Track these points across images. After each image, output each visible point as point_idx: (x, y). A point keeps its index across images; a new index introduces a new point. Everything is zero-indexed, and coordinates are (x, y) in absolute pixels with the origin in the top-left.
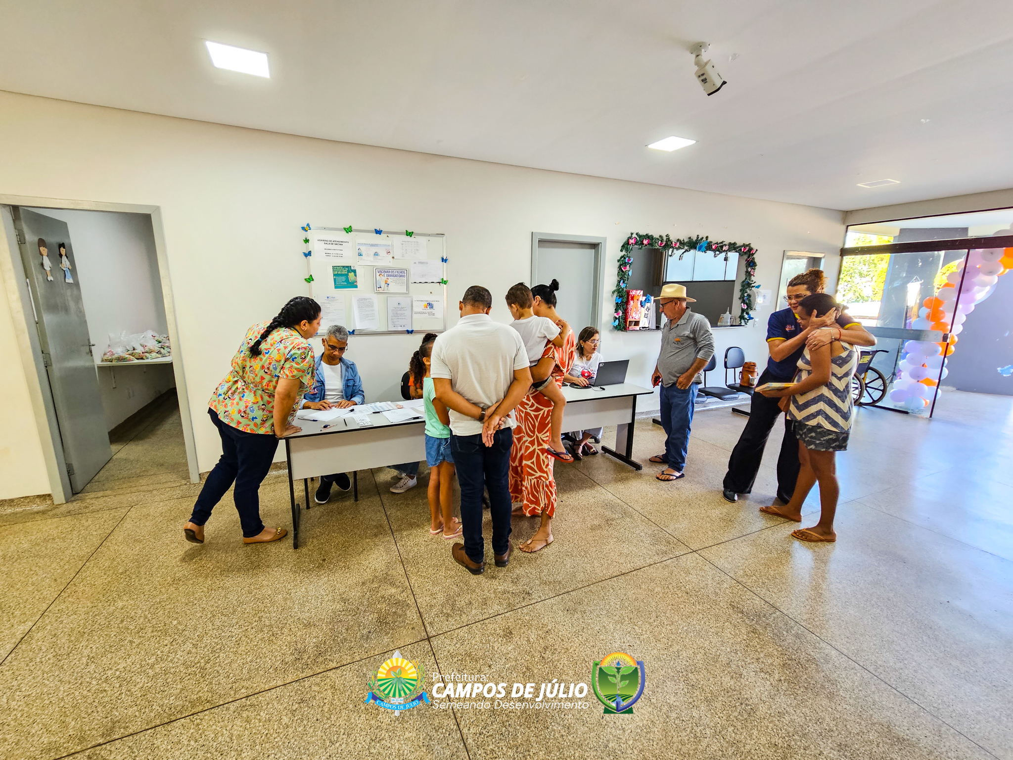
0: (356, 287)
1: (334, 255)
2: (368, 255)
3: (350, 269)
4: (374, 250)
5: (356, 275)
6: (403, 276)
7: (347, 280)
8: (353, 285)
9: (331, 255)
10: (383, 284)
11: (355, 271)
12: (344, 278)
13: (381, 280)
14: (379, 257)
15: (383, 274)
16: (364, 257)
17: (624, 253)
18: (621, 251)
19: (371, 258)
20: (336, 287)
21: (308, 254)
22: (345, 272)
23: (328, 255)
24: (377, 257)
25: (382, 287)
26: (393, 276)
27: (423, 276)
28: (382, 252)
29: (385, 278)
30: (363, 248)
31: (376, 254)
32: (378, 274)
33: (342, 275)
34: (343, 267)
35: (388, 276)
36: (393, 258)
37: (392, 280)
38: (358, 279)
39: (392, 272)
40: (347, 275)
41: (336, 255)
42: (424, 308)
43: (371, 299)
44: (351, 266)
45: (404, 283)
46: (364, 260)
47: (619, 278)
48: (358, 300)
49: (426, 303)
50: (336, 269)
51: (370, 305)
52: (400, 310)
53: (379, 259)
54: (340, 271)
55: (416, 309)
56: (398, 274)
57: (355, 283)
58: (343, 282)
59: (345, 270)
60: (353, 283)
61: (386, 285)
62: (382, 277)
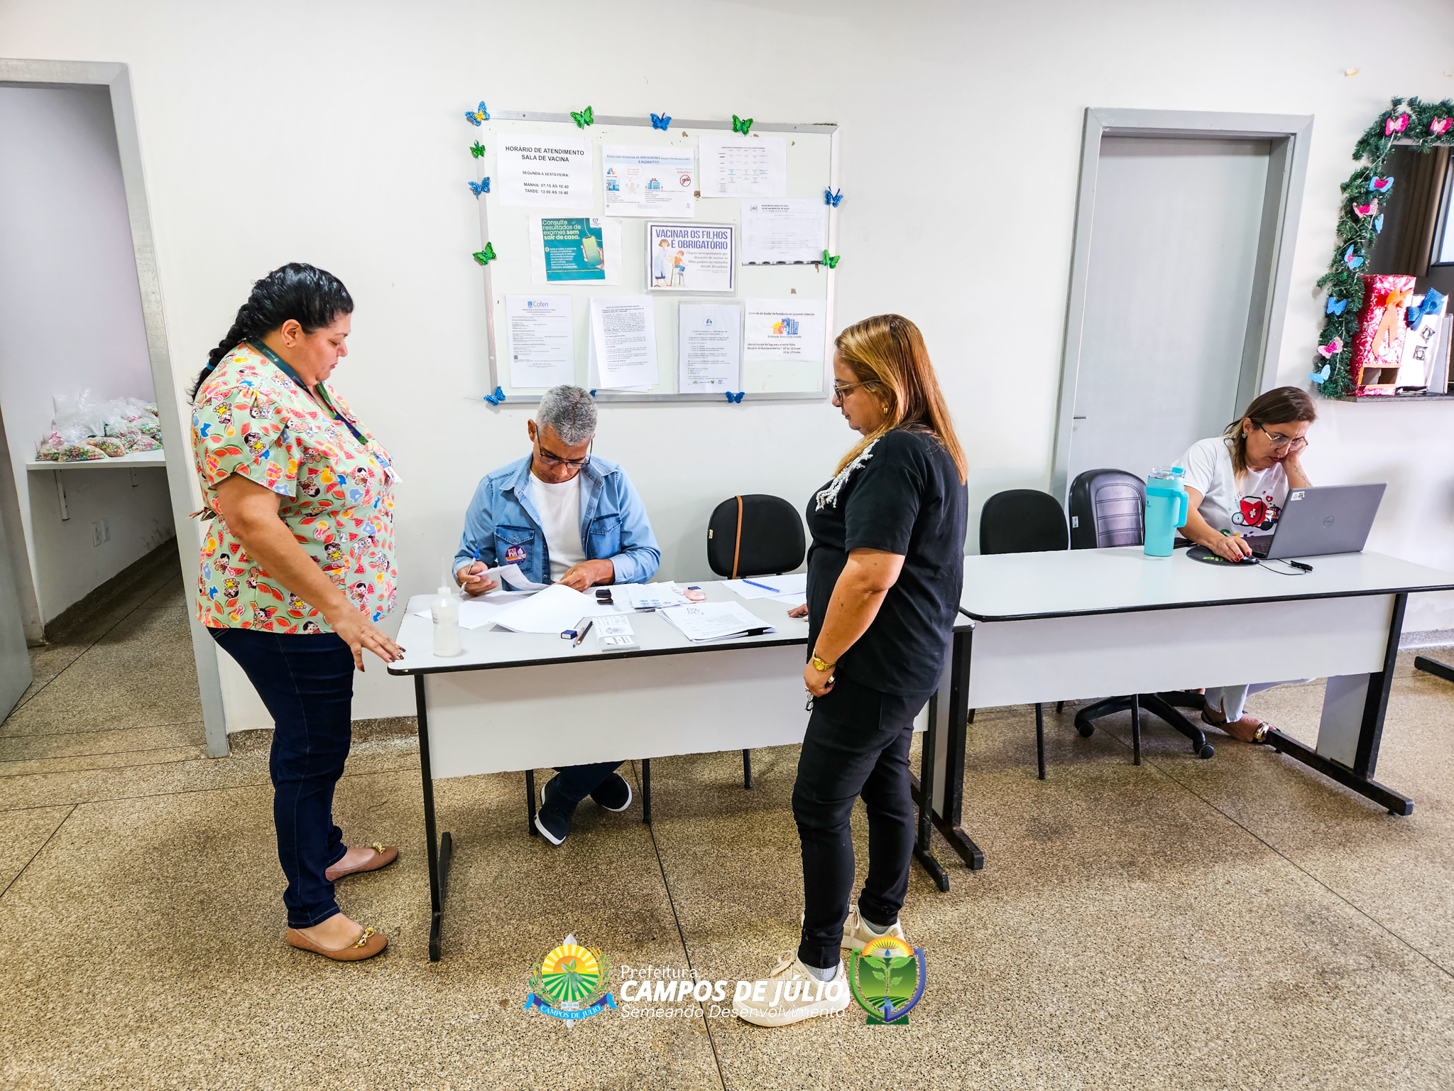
0: (601, 275)
1: (546, 189)
2: (633, 189)
3: (586, 228)
4: (649, 172)
5: (600, 245)
6: (722, 246)
7: (579, 258)
8: (593, 271)
9: (539, 189)
10: (669, 269)
11: (598, 233)
12: (569, 253)
13: (665, 256)
14: (660, 194)
16: (622, 194)
17: (1362, 162)
18: (1357, 157)
19: (641, 196)
20: (552, 276)
22: (572, 235)
23: (531, 188)
24: (654, 193)
25: (668, 275)
26: (695, 245)
27: (774, 245)
28: (669, 181)
29: (673, 252)
30: (619, 169)
31: (653, 185)
32: (656, 240)
33: (565, 243)
34: (570, 221)
36: (697, 194)
37: (692, 257)
38: (608, 254)
39: (694, 234)
40: (578, 244)
41: (552, 189)
42: (772, 334)
43: (636, 308)
44: (588, 220)
45: (723, 265)
46: (622, 201)
47: (1342, 239)
48: (605, 311)
49: (779, 319)
50: (550, 228)
51: (637, 324)
52: (711, 339)
53: (662, 199)
54: (560, 232)
55: (751, 337)
56: (708, 240)
57: (599, 267)
58: (567, 262)
59: (573, 230)
60: (594, 266)
61: (678, 270)
62: (666, 248)
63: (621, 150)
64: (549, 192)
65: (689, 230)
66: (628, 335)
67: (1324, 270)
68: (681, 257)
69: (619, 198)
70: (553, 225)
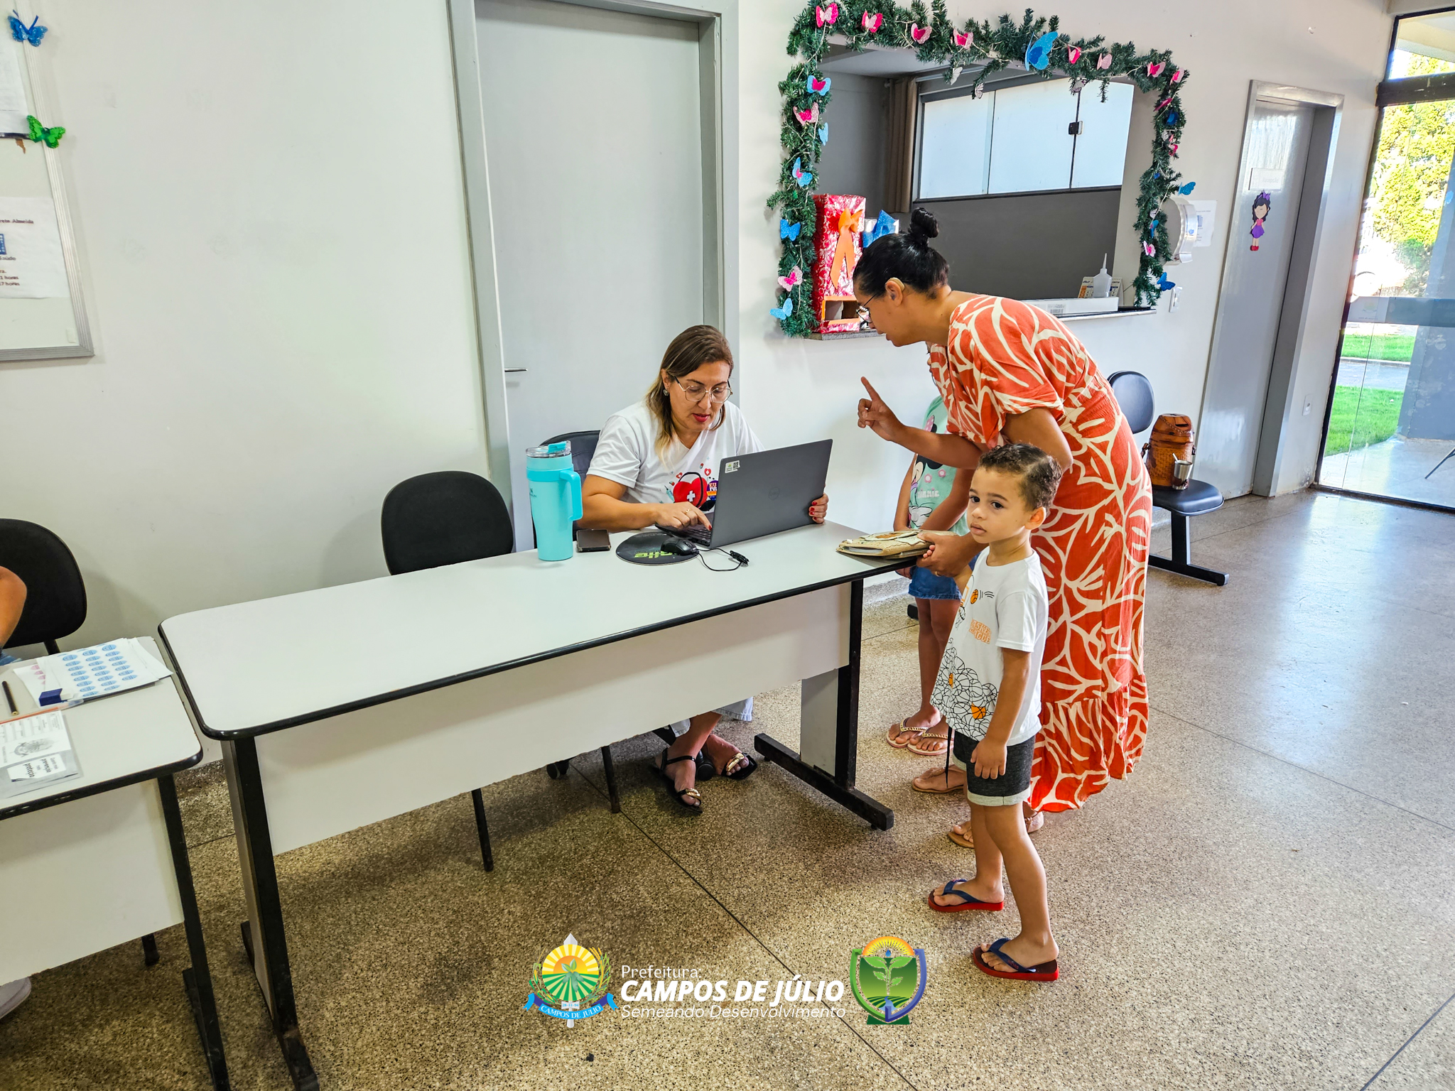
17: (797, 58)
18: (791, 51)
47: (787, 151)
67: (773, 188)
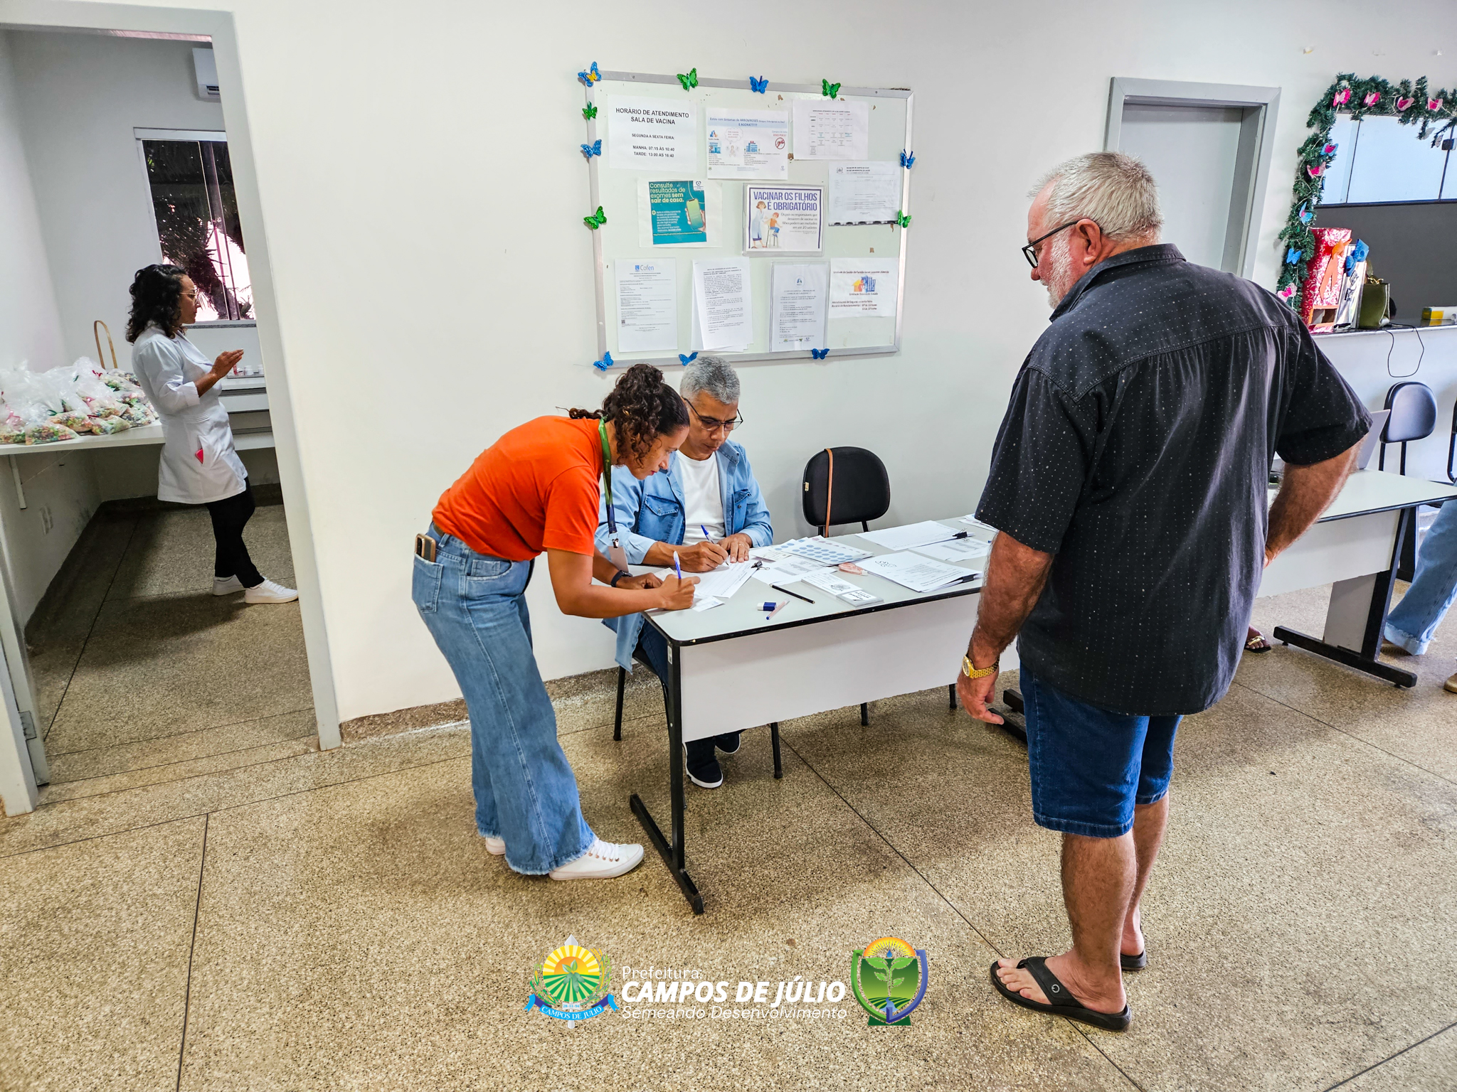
0: (703, 238)
1: (654, 151)
2: (732, 151)
3: (689, 191)
4: (747, 135)
5: (702, 207)
6: (813, 207)
7: (683, 220)
8: (694, 233)
9: (647, 152)
10: (765, 231)
11: (700, 196)
12: (674, 216)
13: (762, 218)
14: (758, 157)
15: (766, 202)
16: (723, 156)
17: (1314, 130)
18: (1309, 125)
19: (740, 159)
20: (658, 239)
21: (592, 151)
22: (677, 198)
23: (640, 151)
24: (752, 155)
25: (764, 237)
26: (789, 207)
27: (856, 206)
28: (766, 144)
29: (768, 214)
30: (721, 131)
31: (751, 148)
32: (755, 203)
33: (670, 207)
34: (675, 184)
35: (779, 206)
36: (791, 156)
38: (709, 217)
39: (788, 196)
40: (682, 207)
41: (659, 152)
42: (853, 292)
43: (735, 269)
44: (692, 182)
45: (813, 226)
46: (723, 164)
47: (1297, 197)
48: (705, 274)
49: (858, 278)
50: (657, 191)
51: (734, 285)
52: (801, 298)
53: (759, 162)
54: (666, 196)
55: (836, 295)
56: (800, 201)
57: (701, 229)
58: (673, 225)
59: (678, 192)
60: (696, 229)
61: (773, 231)
62: (763, 210)
63: (723, 113)
64: (656, 155)
65: (784, 192)
66: (727, 296)
67: (1282, 225)
68: (777, 219)
69: (720, 161)
70: (660, 189)
